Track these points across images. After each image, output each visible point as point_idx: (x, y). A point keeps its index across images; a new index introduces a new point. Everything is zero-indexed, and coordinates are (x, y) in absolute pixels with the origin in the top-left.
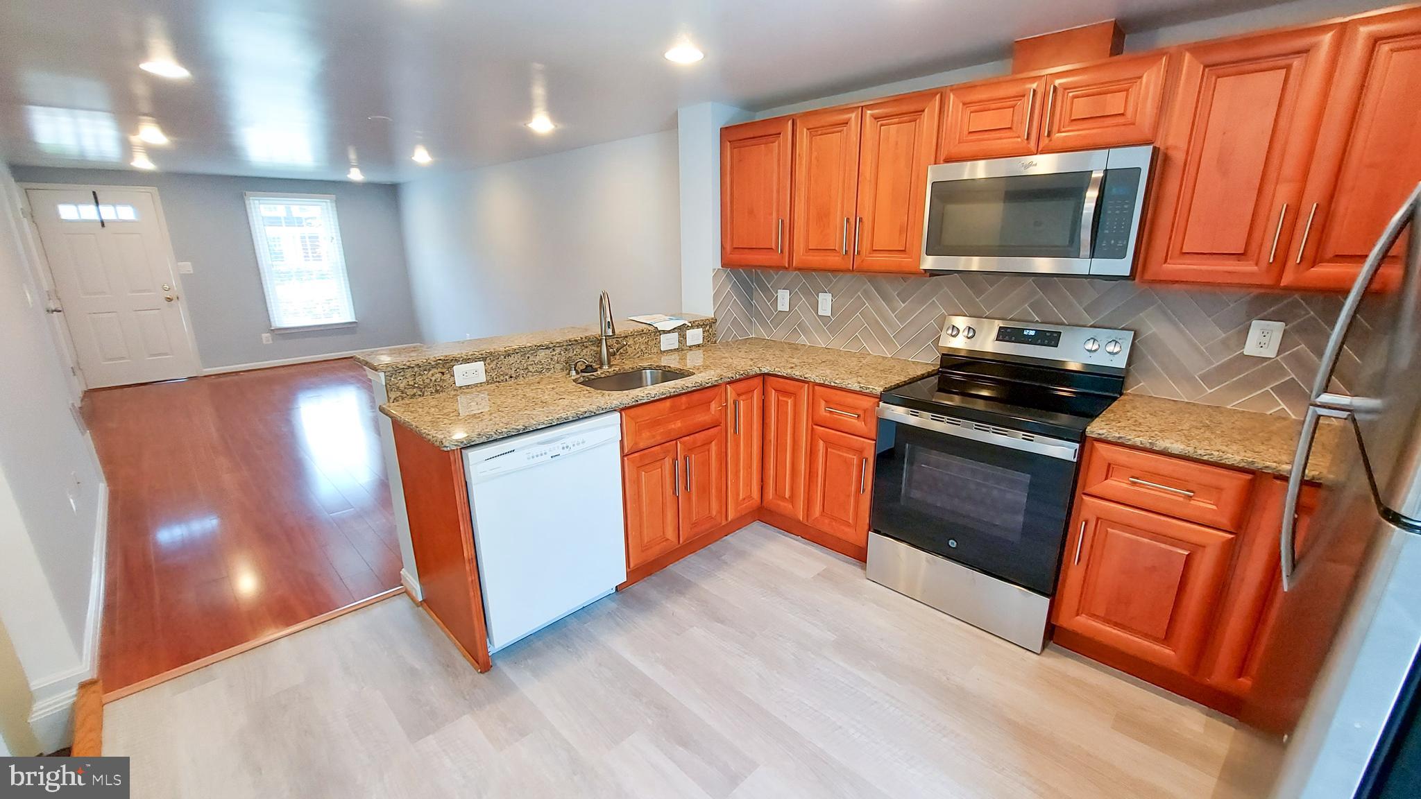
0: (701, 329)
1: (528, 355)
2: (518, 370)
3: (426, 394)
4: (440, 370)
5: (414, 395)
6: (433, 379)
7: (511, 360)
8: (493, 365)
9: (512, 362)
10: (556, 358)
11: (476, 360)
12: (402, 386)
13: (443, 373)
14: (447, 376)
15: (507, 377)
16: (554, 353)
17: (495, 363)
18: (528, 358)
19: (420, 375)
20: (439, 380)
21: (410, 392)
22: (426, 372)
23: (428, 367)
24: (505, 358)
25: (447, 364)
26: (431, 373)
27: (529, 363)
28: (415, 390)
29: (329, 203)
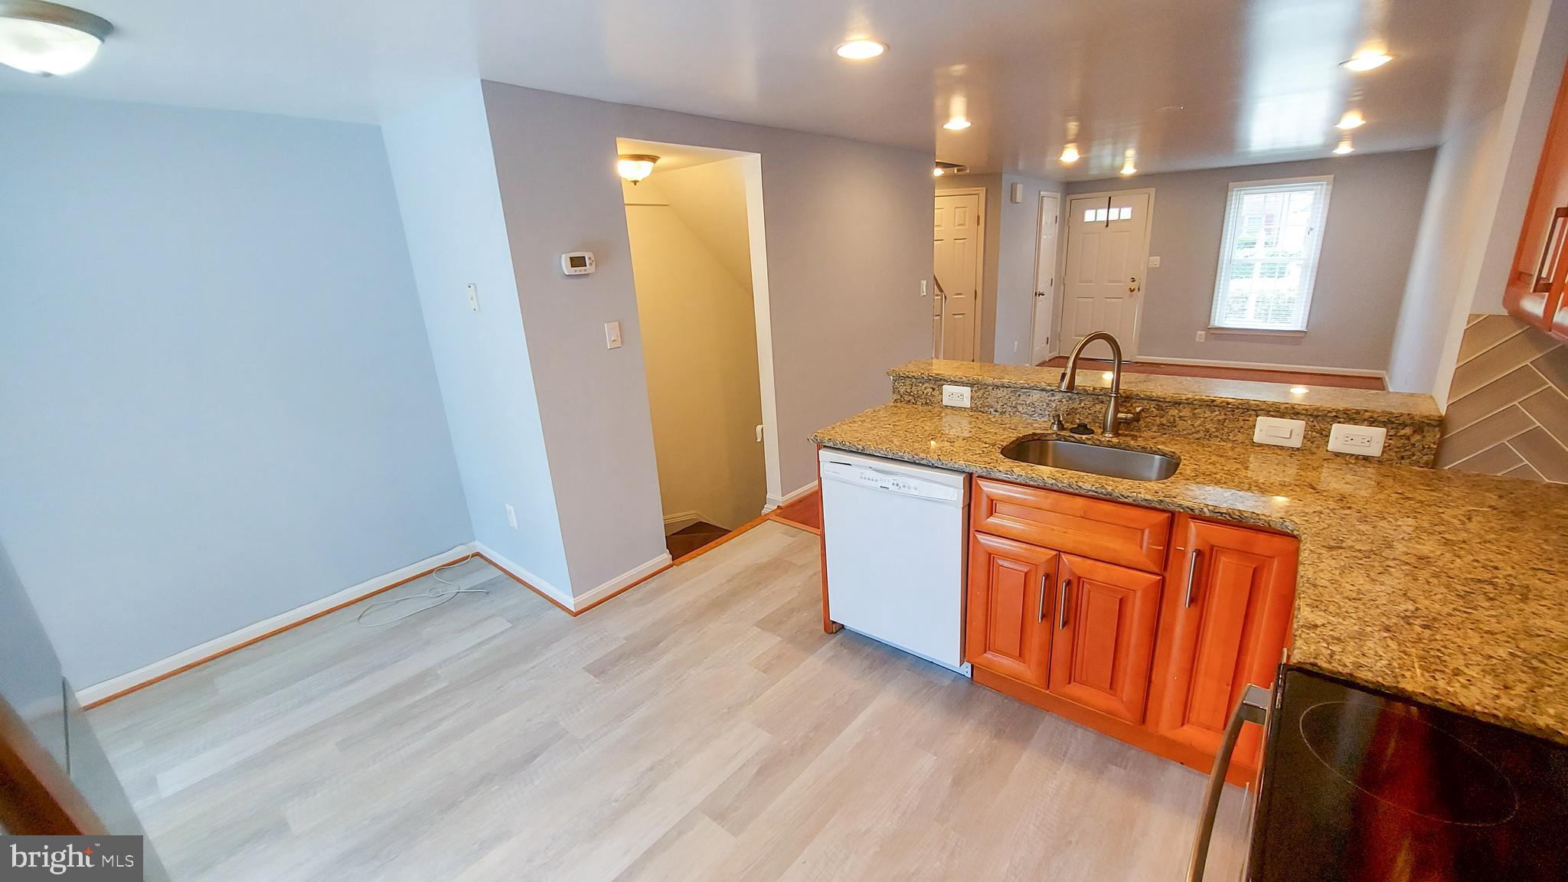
0: (1385, 430)
1: (1019, 393)
2: (1005, 406)
3: (918, 403)
4: (931, 386)
5: (909, 401)
6: (925, 392)
7: (1000, 393)
8: (980, 394)
9: (1000, 395)
10: (1054, 405)
11: (964, 384)
12: (902, 391)
13: (934, 389)
14: (936, 393)
15: (992, 410)
16: (1053, 399)
17: (982, 391)
18: (1019, 395)
19: (916, 385)
20: (929, 394)
21: (907, 398)
22: (921, 385)
23: (922, 380)
24: (993, 389)
25: (939, 382)
26: (924, 386)
27: (1019, 402)
28: (910, 398)
29: (1325, 186)
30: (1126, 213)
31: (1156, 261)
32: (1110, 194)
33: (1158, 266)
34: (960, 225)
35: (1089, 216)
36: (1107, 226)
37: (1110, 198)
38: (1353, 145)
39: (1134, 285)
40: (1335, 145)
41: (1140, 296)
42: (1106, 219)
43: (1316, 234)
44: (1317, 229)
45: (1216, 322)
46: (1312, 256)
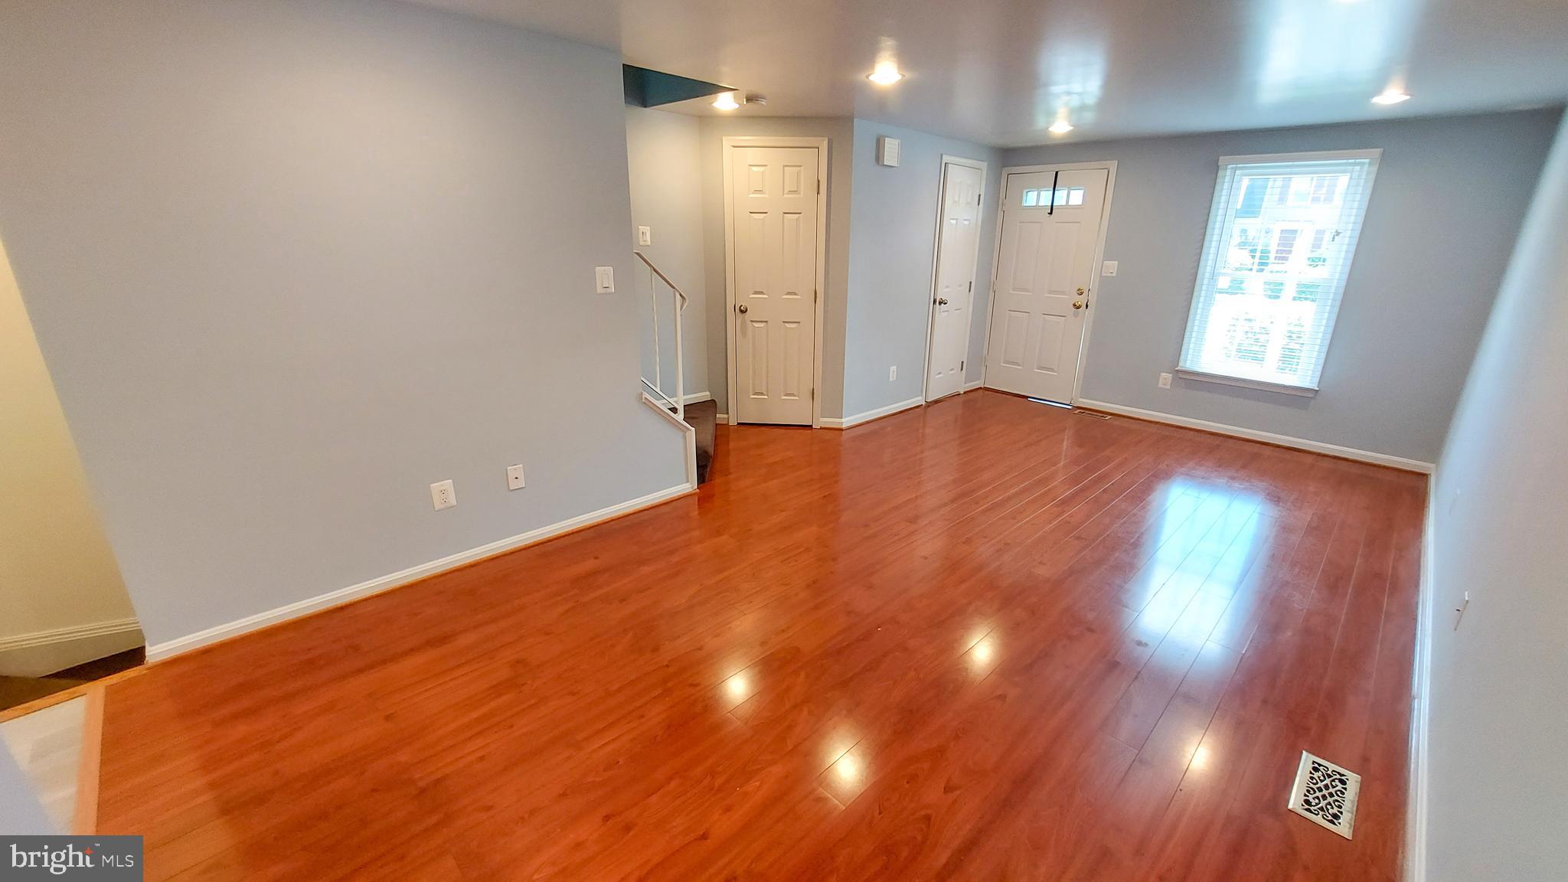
29: (1366, 166)
30: (1077, 197)
31: (1112, 266)
32: (1055, 168)
33: (1114, 275)
34: (791, 192)
35: (1031, 199)
36: (1051, 213)
37: (1057, 173)
38: (1408, 90)
39: (1081, 300)
40: (1378, 90)
41: (1088, 315)
42: (1050, 204)
43: (1347, 241)
44: (1348, 233)
45: (1188, 362)
46: (1337, 275)
